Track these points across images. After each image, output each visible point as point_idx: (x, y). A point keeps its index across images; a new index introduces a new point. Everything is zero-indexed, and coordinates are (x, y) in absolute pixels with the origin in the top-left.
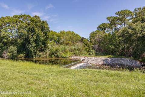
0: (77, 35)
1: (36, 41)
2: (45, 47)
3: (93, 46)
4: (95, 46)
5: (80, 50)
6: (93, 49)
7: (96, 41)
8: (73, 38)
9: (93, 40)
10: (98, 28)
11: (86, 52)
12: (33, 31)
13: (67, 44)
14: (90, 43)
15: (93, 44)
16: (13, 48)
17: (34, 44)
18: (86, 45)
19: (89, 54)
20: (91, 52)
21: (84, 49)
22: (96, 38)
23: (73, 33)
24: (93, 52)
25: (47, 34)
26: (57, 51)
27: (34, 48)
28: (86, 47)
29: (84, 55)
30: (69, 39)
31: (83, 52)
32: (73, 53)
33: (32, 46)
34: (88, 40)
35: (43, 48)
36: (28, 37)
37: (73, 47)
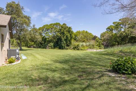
0: (90, 34)
1: (66, 40)
2: (70, 44)
3: (102, 42)
4: (104, 43)
5: (93, 45)
6: (103, 44)
7: (105, 39)
8: (87, 36)
9: (103, 38)
10: (107, 29)
11: (97, 47)
12: (63, 33)
13: (84, 41)
14: (100, 41)
15: (103, 41)
16: (52, 44)
17: (65, 42)
18: (98, 42)
19: (100, 48)
20: (101, 47)
21: (96, 44)
22: (105, 37)
23: (86, 32)
24: (103, 46)
25: (72, 35)
26: (78, 45)
27: (64, 44)
28: (98, 43)
29: (96, 48)
30: (84, 37)
31: (95, 46)
32: (88, 47)
33: (64, 43)
34: (99, 39)
35: (68, 44)
36: (61, 37)
37: (88, 44)
